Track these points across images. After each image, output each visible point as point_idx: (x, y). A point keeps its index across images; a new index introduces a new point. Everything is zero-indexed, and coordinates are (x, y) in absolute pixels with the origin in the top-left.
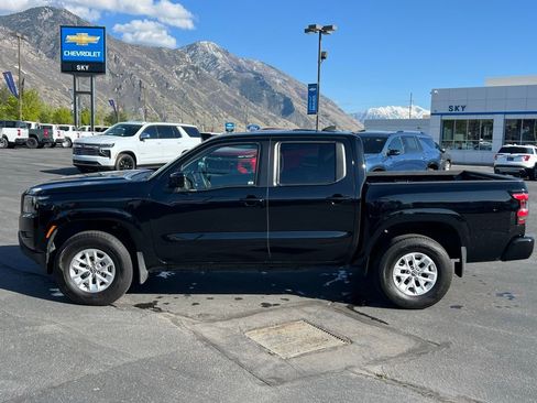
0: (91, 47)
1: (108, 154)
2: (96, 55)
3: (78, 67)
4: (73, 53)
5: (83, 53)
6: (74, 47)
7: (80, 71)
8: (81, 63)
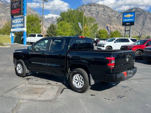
0: (131, 18)
2: (132, 20)
3: (127, 24)
4: (126, 20)
5: (128, 20)
6: (126, 18)
7: (127, 25)
8: (128, 22)
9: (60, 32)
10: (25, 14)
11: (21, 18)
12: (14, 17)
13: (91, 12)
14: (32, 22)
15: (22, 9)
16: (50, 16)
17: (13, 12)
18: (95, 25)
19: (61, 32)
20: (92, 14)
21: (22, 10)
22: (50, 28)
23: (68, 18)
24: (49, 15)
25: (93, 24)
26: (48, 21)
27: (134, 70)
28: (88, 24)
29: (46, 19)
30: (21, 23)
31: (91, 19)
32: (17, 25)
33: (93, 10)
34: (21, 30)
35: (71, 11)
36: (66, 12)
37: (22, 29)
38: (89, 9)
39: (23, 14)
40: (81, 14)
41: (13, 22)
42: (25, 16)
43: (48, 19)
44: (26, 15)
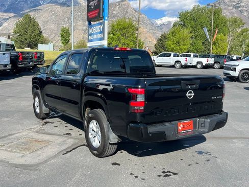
1: (235, 70)
9: (170, 46)
10: (106, 18)
11: (100, 24)
12: (92, 23)
13: (240, 9)
14: (124, 31)
15: (101, 10)
16: (165, 20)
17: (90, 15)
18: (243, 32)
19: (172, 46)
20: (242, 12)
21: (101, 12)
22: (160, 40)
23: (193, 22)
24: (163, 18)
25: (239, 30)
26: (162, 28)
27: (218, 117)
28: (230, 29)
29: (158, 27)
30: (101, 32)
31: (235, 21)
32: (95, 37)
33: (242, 4)
34: (99, 44)
35: (199, 10)
36: (189, 11)
37: (101, 43)
38: (235, 3)
39: (103, 18)
40: (217, 13)
41: (91, 31)
42: (105, 21)
43: (161, 25)
44: (107, 20)
